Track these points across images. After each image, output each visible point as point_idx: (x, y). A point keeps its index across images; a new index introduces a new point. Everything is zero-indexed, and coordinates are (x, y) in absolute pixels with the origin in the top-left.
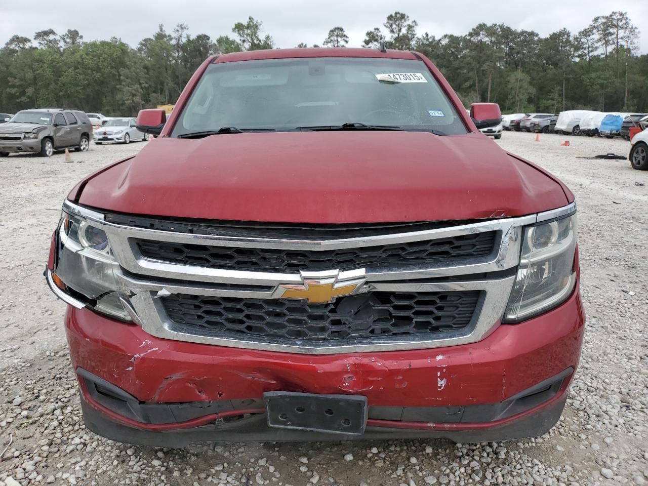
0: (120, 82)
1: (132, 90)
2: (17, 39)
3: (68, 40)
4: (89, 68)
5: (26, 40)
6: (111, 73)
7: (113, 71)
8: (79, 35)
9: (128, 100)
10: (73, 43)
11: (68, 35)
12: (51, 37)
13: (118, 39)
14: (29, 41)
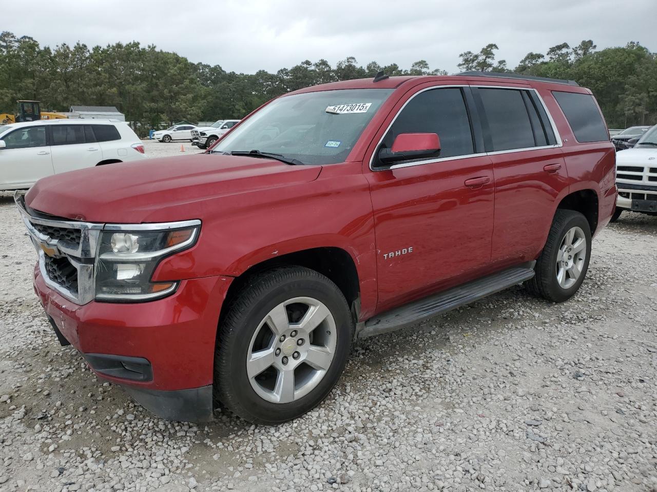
0: (624, 90)
1: (636, 99)
2: (531, 56)
3: (580, 52)
4: (594, 78)
5: (540, 56)
6: (616, 81)
7: (620, 79)
8: (593, 45)
9: (629, 110)
10: (585, 54)
11: (581, 47)
12: (564, 51)
13: (636, 43)
14: (543, 56)
